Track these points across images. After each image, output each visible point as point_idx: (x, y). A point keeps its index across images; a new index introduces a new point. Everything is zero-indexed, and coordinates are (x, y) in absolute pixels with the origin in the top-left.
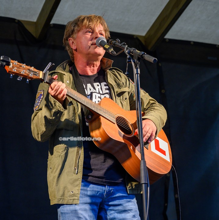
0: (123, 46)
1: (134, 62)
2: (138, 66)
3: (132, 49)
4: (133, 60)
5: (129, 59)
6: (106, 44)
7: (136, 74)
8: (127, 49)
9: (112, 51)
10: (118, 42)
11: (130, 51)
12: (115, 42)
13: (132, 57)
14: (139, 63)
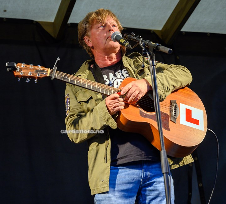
0: (138, 39)
1: (150, 55)
2: (154, 58)
3: (147, 42)
4: (148, 52)
5: (145, 51)
6: (122, 38)
7: (152, 66)
8: (142, 41)
9: (128, 45)
10: (133, 36)
11: (145, 44)
12: (130, 36)
13: (147, 49)
14: (155, 55)
